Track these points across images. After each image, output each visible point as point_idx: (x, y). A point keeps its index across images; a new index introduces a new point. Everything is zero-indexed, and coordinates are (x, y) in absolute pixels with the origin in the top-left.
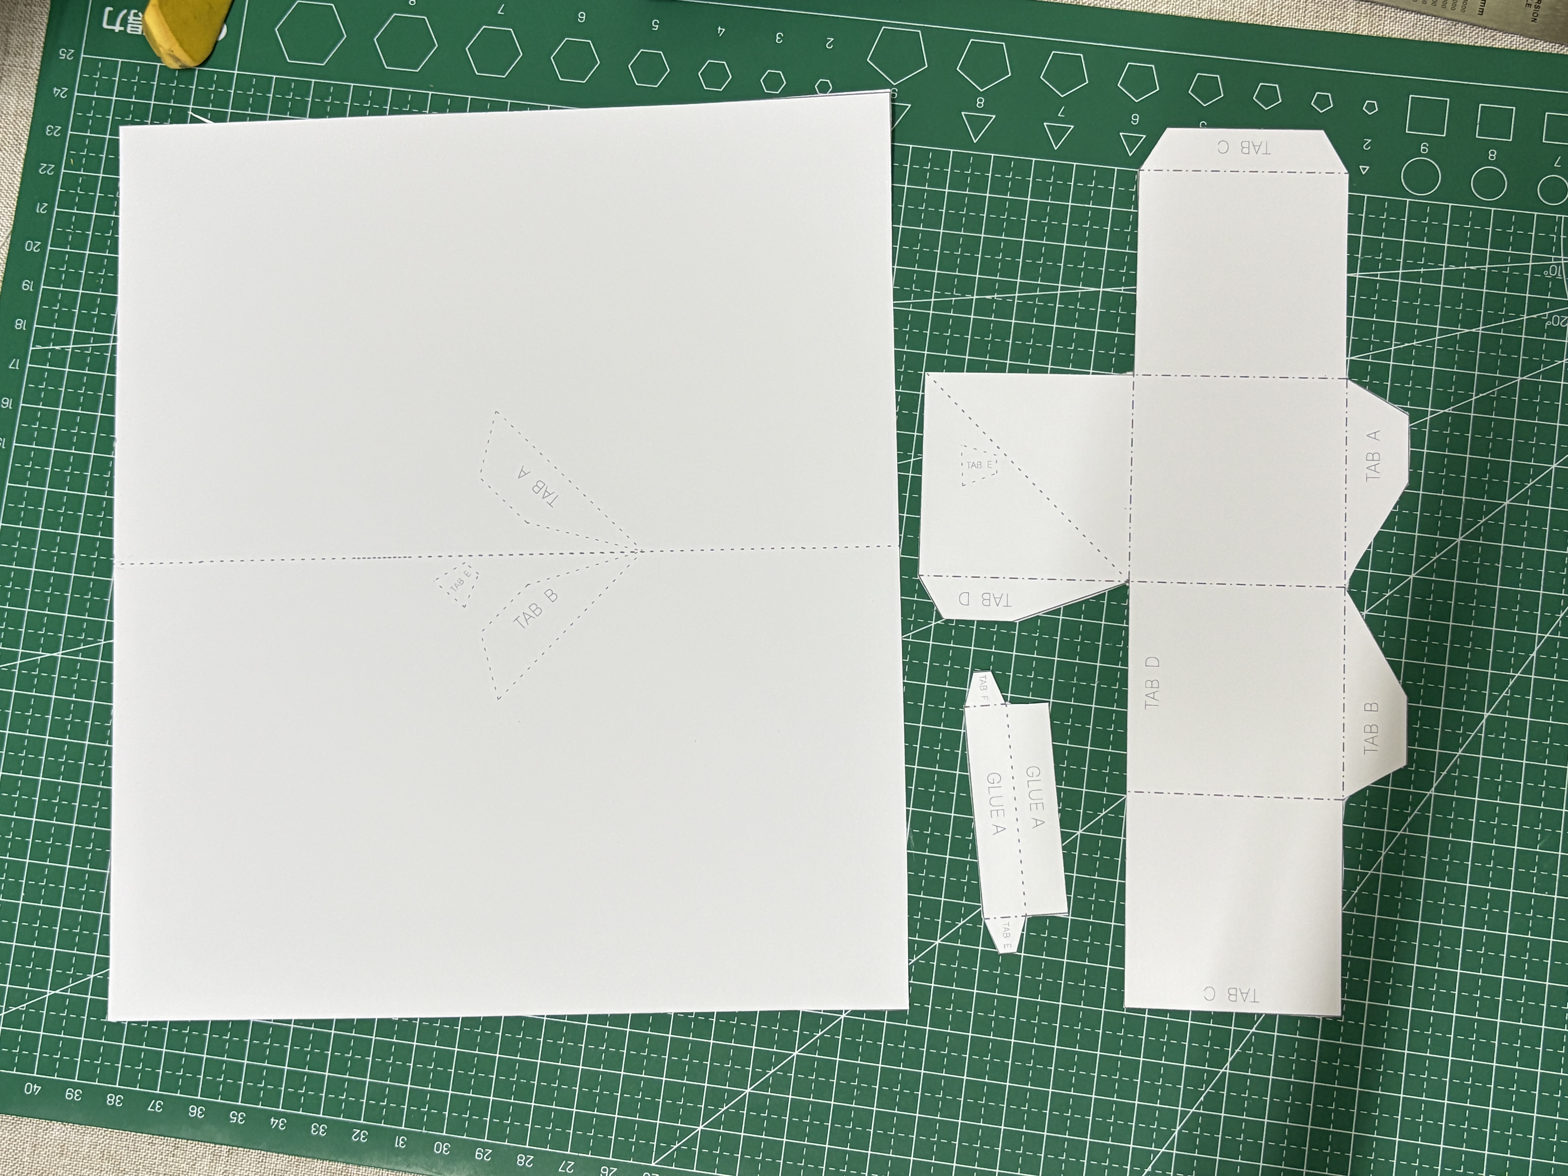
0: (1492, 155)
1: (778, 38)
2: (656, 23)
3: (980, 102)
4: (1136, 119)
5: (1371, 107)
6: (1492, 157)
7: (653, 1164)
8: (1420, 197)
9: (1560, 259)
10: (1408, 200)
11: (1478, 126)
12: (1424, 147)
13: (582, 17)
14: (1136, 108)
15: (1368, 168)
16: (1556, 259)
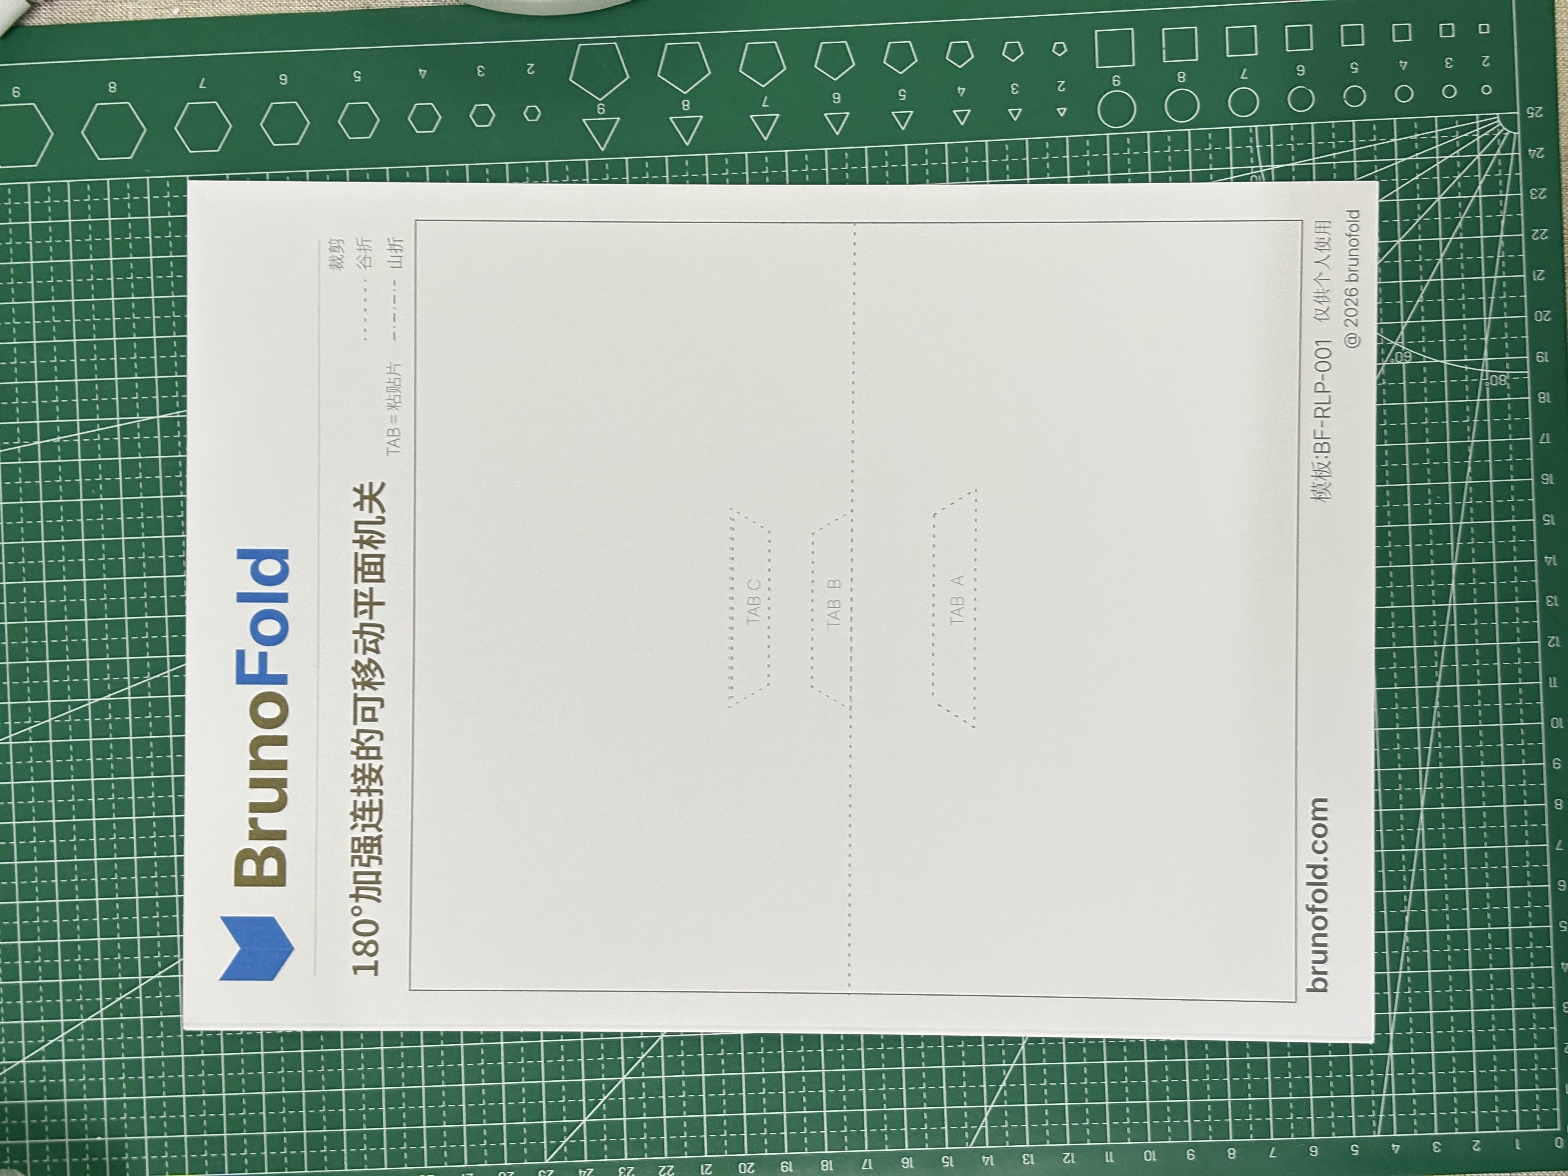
0: (1182, 77)
1: (480, 71)
2: (357, 74)
3: (686, 105)
4: (837, 98)
5: (1060, 49)
6: (1182, 79)
7: (547, 1162)
8: (1119, 130)
9: (1259, 169)
10: (1108, 134)
11: (1164, 51)
12: (1116, 81)
13: (284, 79)
14: (836, 86)
15: (1065, 109)
16: (1255, 169)
